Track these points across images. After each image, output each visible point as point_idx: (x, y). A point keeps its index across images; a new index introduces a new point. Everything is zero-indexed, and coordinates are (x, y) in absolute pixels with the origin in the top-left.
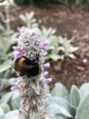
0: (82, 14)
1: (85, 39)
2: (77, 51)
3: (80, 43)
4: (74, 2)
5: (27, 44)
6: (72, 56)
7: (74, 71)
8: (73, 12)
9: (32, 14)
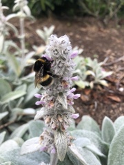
3: (115, 66)
5: (56, 52)
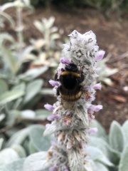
0: (121, 23)
1: (125, 58)
2: (116, 74)
3: (119, 64)
4: (110, 5)
5: (79, 54)
6: (108, 81)
7: (111, 102)
8: (108, 19)
9: (52, 20)
